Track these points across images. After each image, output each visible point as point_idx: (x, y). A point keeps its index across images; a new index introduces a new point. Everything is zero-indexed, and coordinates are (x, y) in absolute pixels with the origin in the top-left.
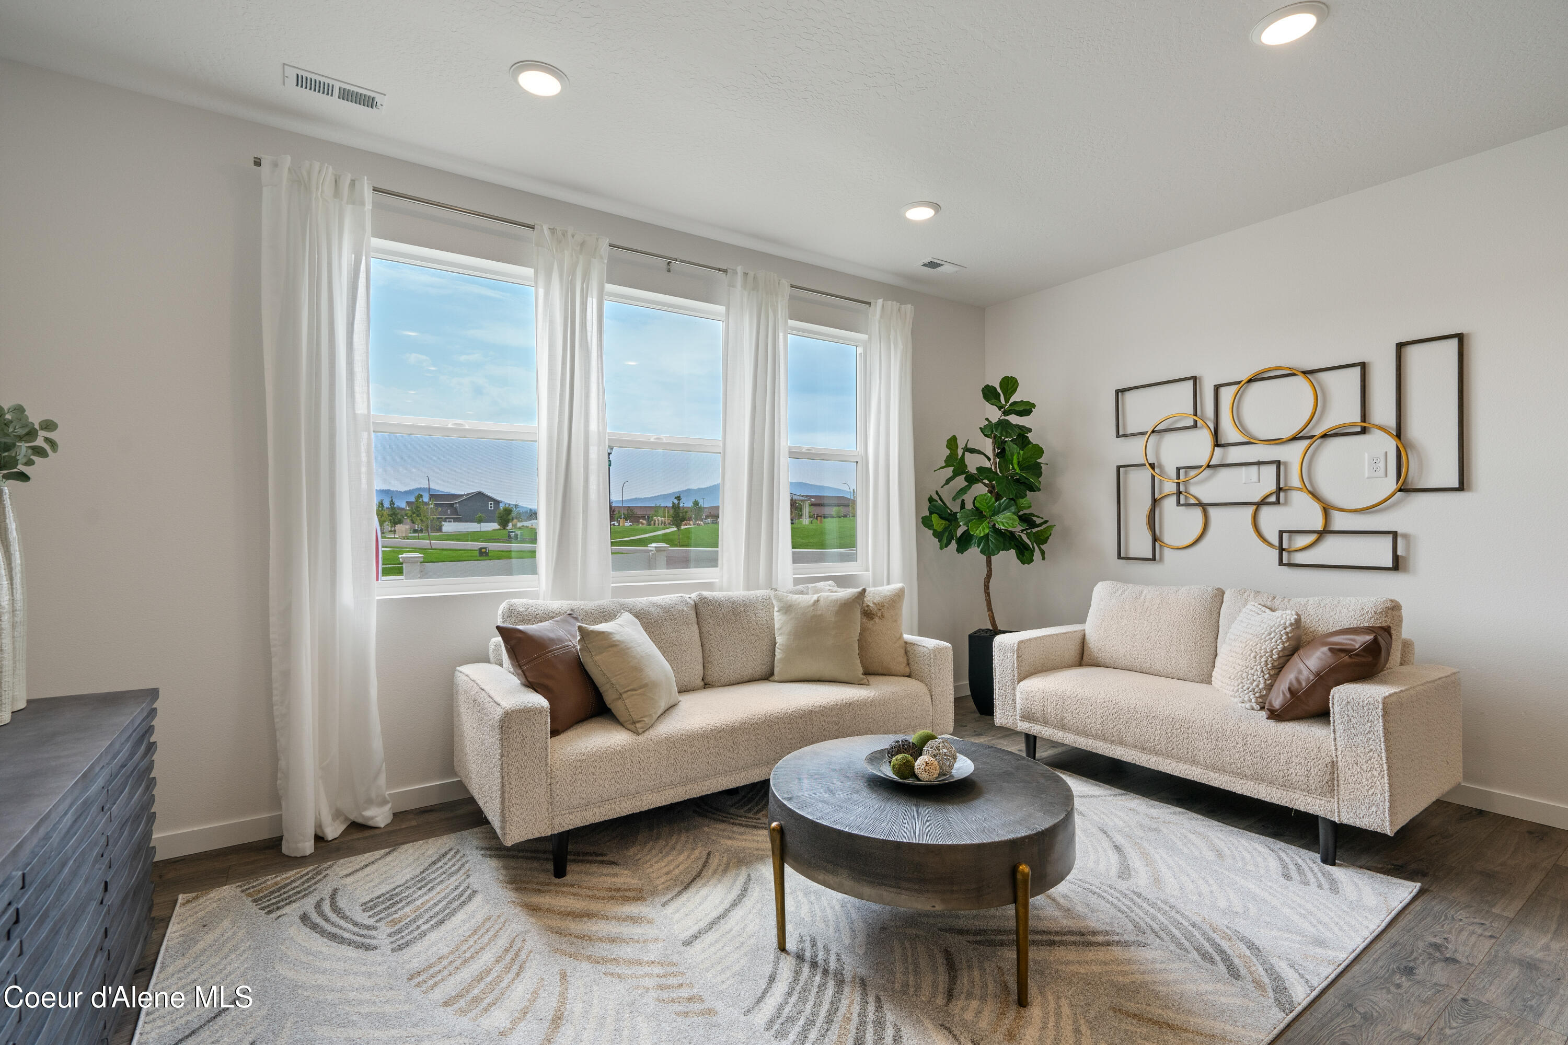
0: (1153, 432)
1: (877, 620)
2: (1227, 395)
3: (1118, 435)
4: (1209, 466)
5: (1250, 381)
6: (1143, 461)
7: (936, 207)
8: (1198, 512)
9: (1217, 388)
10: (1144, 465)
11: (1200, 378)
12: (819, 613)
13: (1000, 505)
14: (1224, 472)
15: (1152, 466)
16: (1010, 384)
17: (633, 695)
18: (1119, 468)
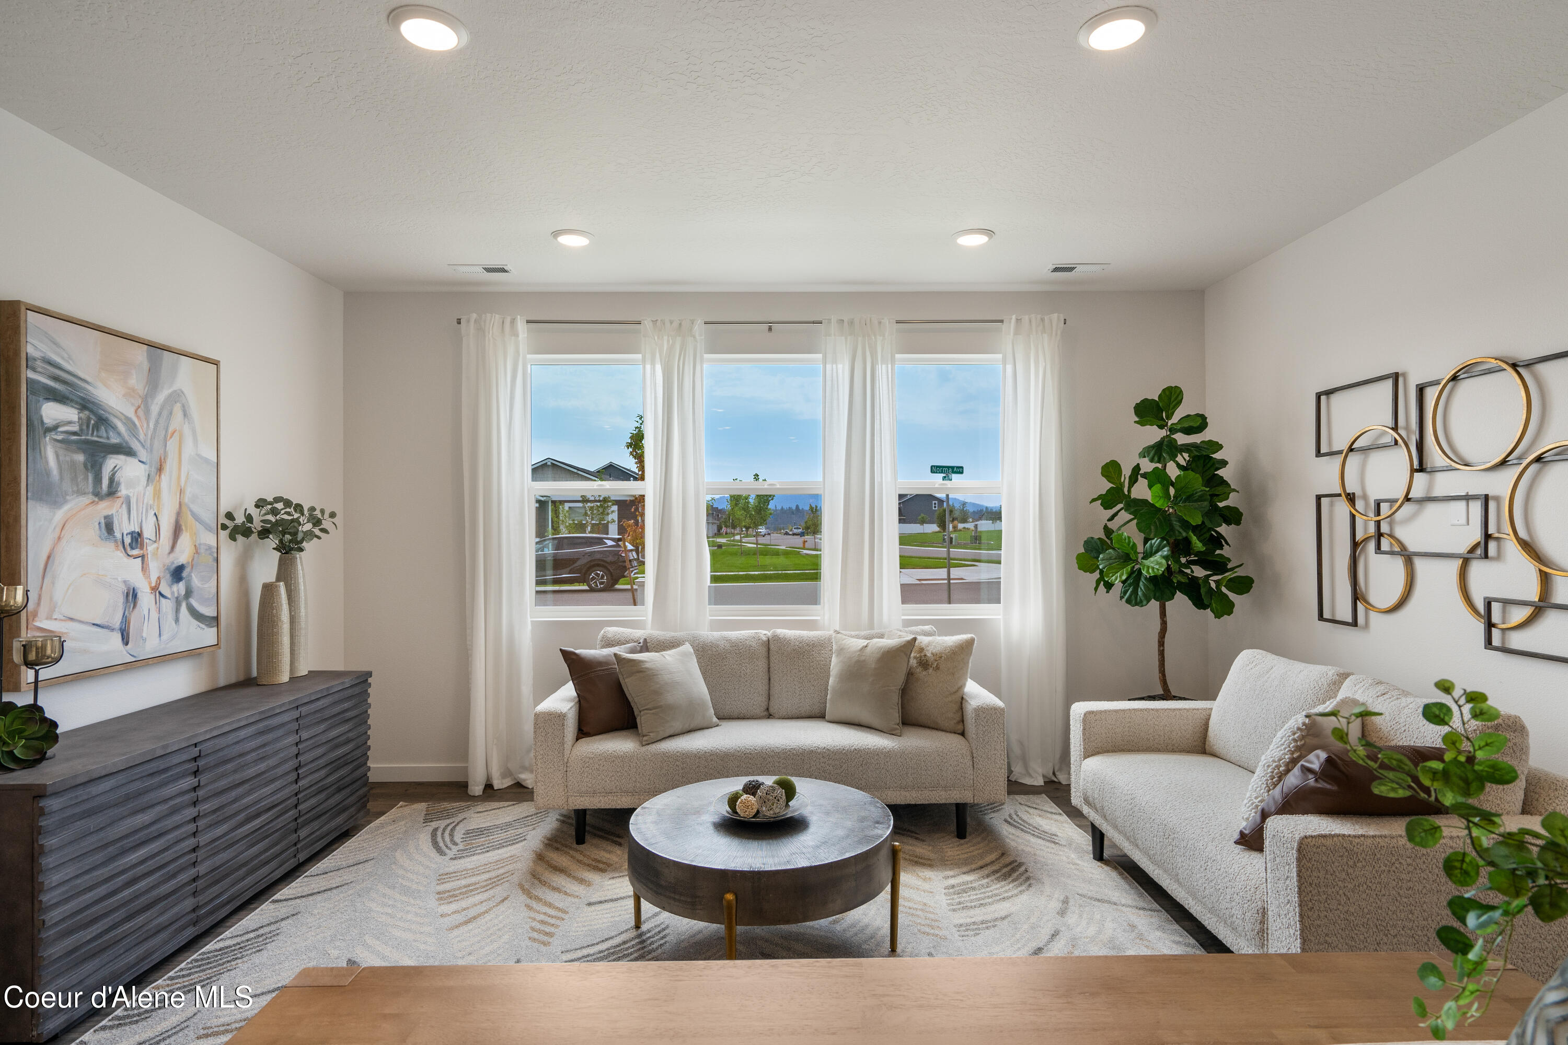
0: (1351, 450)
1: (931, 670)
2: (1431, 395)
3: (1319, 453)
4: (1407, 499)
5: (1454, 378)
6: (1338, 490)
7: (989, 232)
8: (1398, 564)
9: (1421, 390)
10: (1340, 495)
11: (1404, 375)
12: (863, 658)
13: (1152, 546)
14: (1431, 508)
15: (1351, 498)
16: (1172, 396)
17: (647, 714)
18: (1319, 498)
